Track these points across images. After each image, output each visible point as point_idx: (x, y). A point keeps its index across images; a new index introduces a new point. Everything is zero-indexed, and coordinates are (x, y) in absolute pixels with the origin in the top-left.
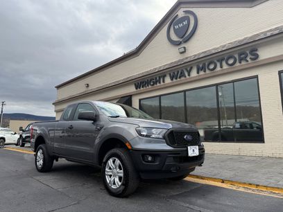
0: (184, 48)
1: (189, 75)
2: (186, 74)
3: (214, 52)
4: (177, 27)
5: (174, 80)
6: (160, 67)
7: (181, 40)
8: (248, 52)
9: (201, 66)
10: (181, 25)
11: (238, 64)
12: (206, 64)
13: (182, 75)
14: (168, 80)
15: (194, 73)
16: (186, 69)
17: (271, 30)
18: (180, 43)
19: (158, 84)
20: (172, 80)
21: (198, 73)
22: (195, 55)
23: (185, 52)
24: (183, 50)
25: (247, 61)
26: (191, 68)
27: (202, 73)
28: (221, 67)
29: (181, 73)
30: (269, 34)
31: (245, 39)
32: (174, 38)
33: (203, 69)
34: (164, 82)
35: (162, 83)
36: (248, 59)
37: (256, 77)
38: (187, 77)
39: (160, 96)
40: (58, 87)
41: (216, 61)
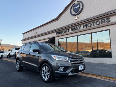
2: (78, 28)
3: (90, 19)
5: (73, 31)
6: (67, 25)
7: (76, 14)
9: (85, 25)
10: (76, 7)
11: (101, 24)
12: (87, 24)
13: (77, 29)
16: (79, 27)
19: (66, 33)
21: (83, 28)
24: (77, 18)
25: (105, 23)
26: (81, 26)
27: (85, 28)
28: (94, 26)
31: (104, 13)
32: (73, 13)
34: (69, 32)
35: (68, 32)
36: (105, 22)
37: (109, 30)
38: (79, 30)
39: (67, 38)
40: (23, 34)
41: (91, 23)
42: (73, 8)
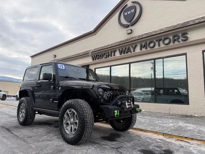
0: (131, 30)
1: (134, 51)
2: (132, 50)
3: (154, 34)
4: (126, 14)
5: (123, 55)
6: (112, 44)
7: (129, 24)
8: (180, 35)
9: (143, 44)
10: (129, 12)
11: (172, 44)
12: (148, 43)
13: (129, 50)
14: (117, 54)
15: (138, 50)
16: (132, 47)
17: (198, 19)
18: (128, 26)
19: (110, 57)
20: (121, 54)
21: (141, 49)
22: (139, 36)
23: (131, 33)
24: (130, 31)
25: (179, 42)
26: (136, 46)
27: (144, 49)
28: (159, 46)
29: (128, 49)
30: (197, 22)
31: (178, 25)
32: (124, 22)
33: (145, 46)
34: (114, 56)
35: (113, 57)
36: (180, 40)
37: (185, 54)
38: (133, 52)
39: (111, 66)
40: (32, 57)
41: (155, 41)
42: (124, 14)
